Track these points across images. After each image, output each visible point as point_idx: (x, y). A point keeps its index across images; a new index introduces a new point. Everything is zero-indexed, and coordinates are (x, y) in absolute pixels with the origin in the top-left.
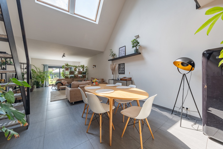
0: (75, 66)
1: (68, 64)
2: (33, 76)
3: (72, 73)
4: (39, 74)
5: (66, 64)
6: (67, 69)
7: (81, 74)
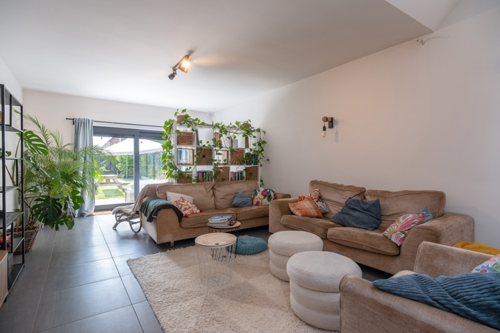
0: (217, 126)
1: (187, 116)
2: (33, 171)
3: (204, 155)
4: (56, 160)
5: (180, 113)
6: (185, 139)
7: (241, 163)
